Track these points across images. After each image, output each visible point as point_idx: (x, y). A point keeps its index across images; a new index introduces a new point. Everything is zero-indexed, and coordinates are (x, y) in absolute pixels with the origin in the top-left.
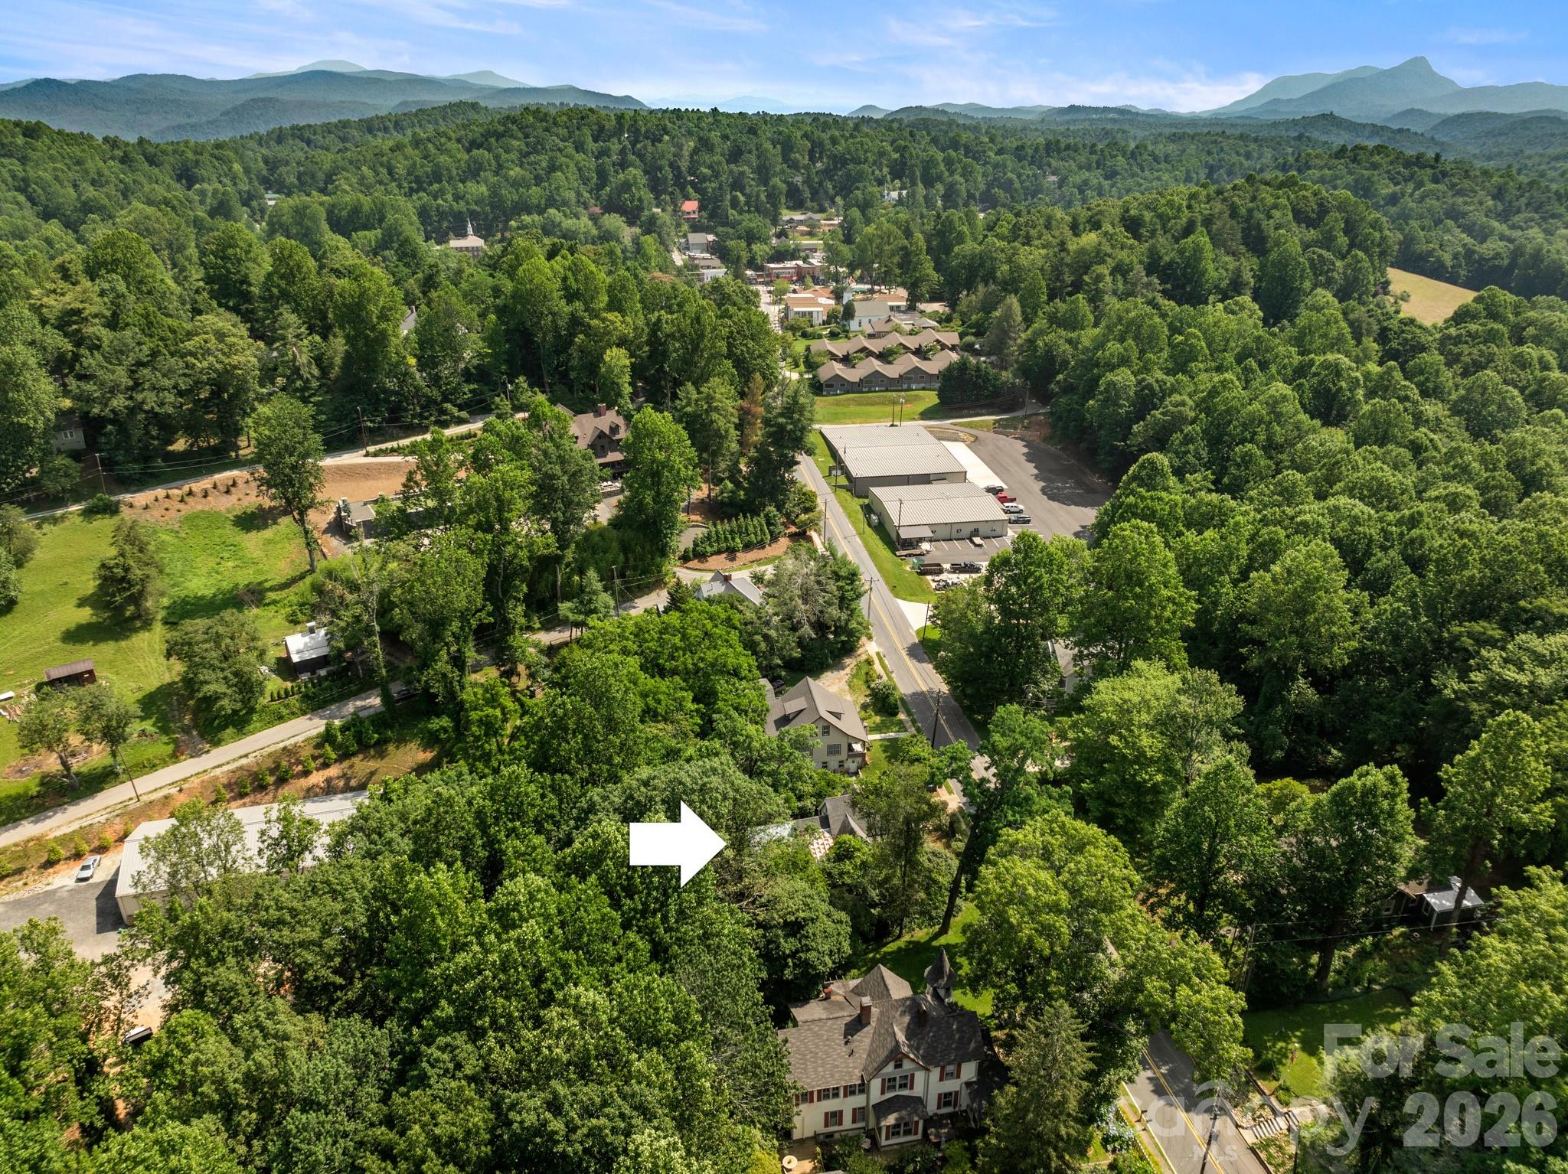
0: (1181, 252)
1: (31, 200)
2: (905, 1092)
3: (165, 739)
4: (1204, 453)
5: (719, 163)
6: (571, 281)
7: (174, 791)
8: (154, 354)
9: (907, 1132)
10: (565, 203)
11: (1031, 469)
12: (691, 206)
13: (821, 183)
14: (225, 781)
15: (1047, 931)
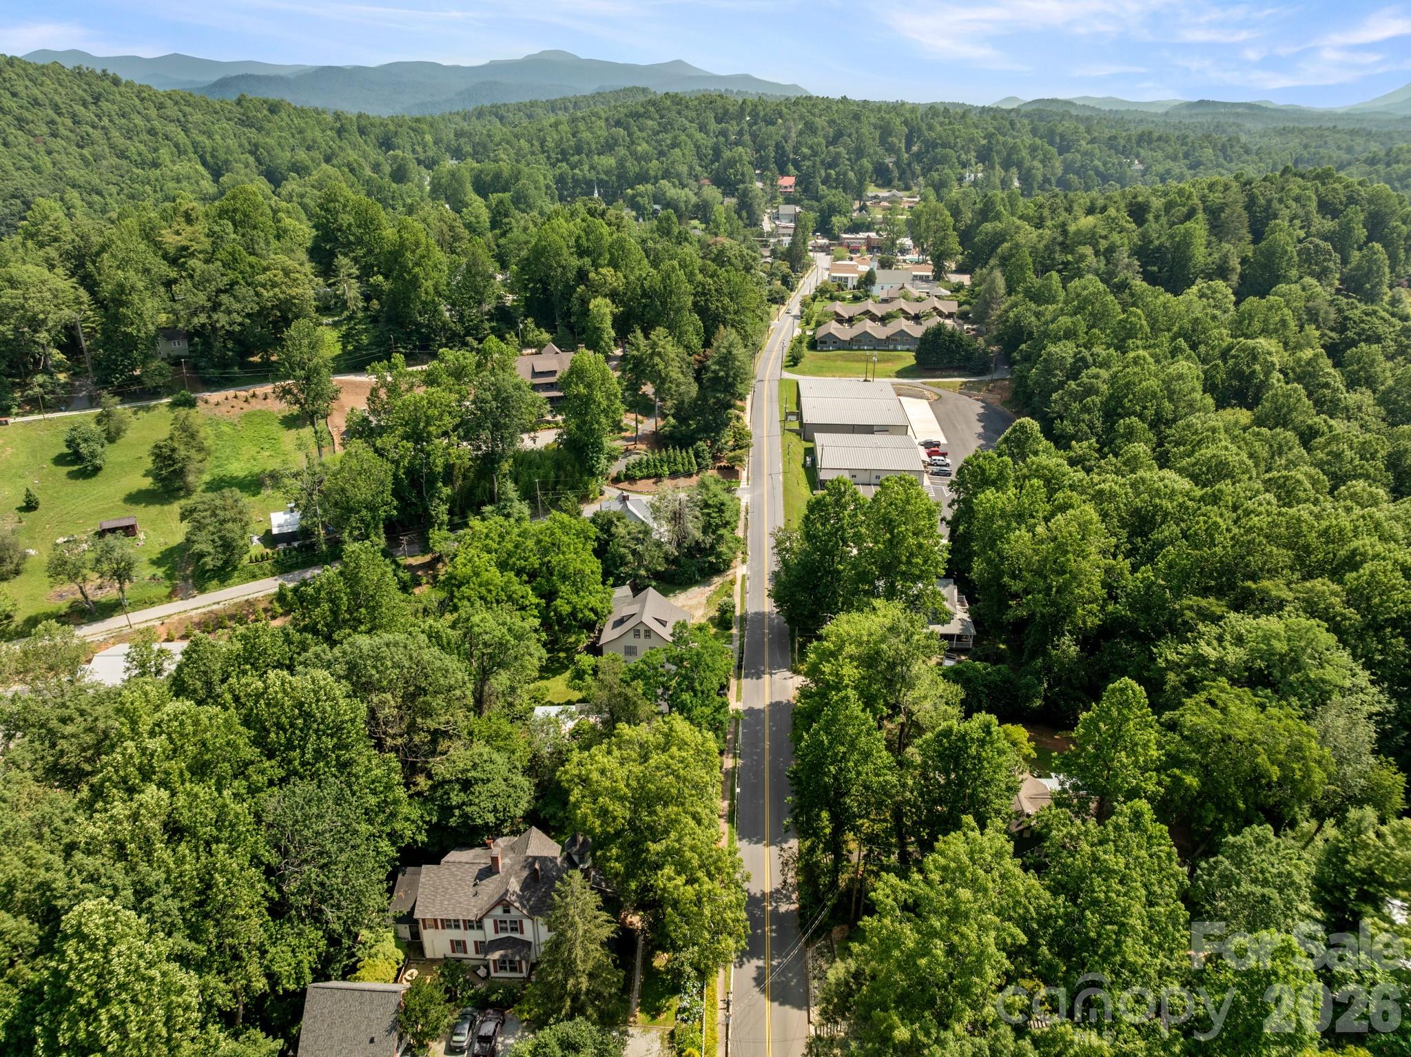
0: (1172, 237)
1: (258, 160)
2: (517, 935)
3: (168, 583)
4: (1098, 424)
5: (819, 144)
6: (584, 242)
7: (158, 623)
8: (233, 284)
9: (513, 969)
10: (678, 176)
11: (979, 428)
12: (788, 182)
13: (909, 165)
14: (196, 620)
15: (604, 813)
